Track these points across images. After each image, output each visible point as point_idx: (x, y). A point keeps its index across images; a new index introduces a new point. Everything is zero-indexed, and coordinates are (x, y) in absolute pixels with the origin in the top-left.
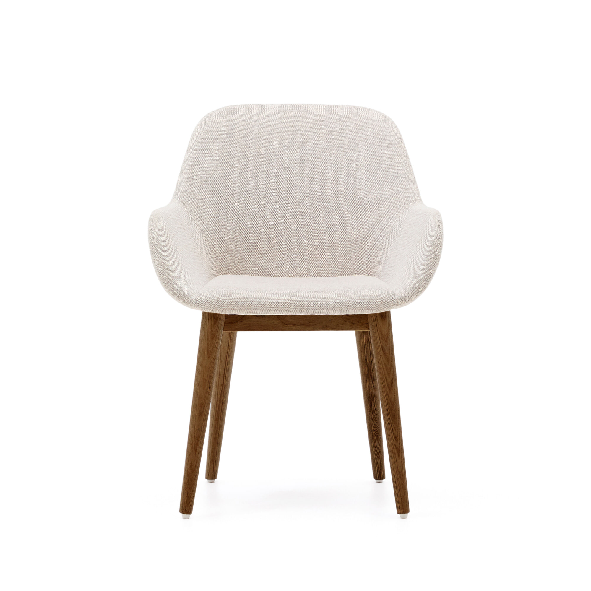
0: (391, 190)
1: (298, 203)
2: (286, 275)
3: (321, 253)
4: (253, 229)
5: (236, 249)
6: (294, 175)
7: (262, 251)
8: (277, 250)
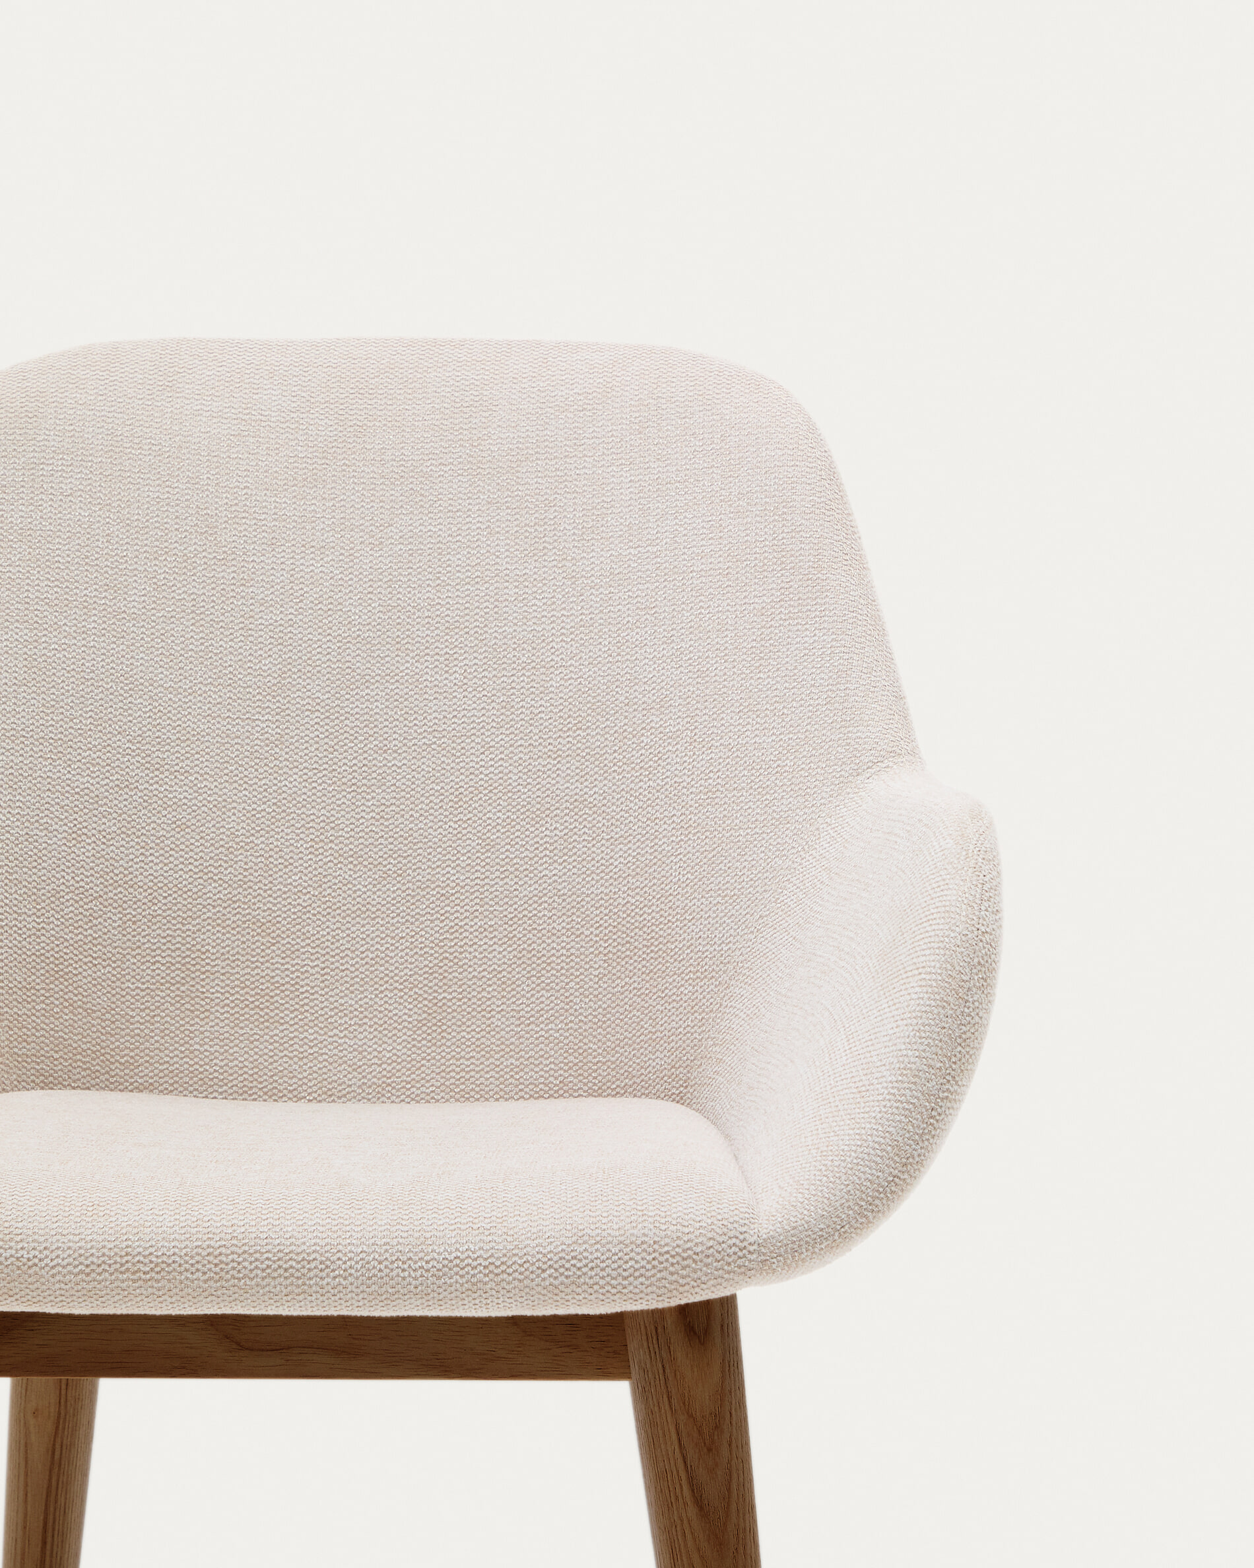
0: (785, 711)
1: (374, 769)
2: (315, 1089)
3: (475, 993)
4: (170, 885)
5: (90, 972)
6: (359, 645)
7: (207, 981)
8: (277, 979)
